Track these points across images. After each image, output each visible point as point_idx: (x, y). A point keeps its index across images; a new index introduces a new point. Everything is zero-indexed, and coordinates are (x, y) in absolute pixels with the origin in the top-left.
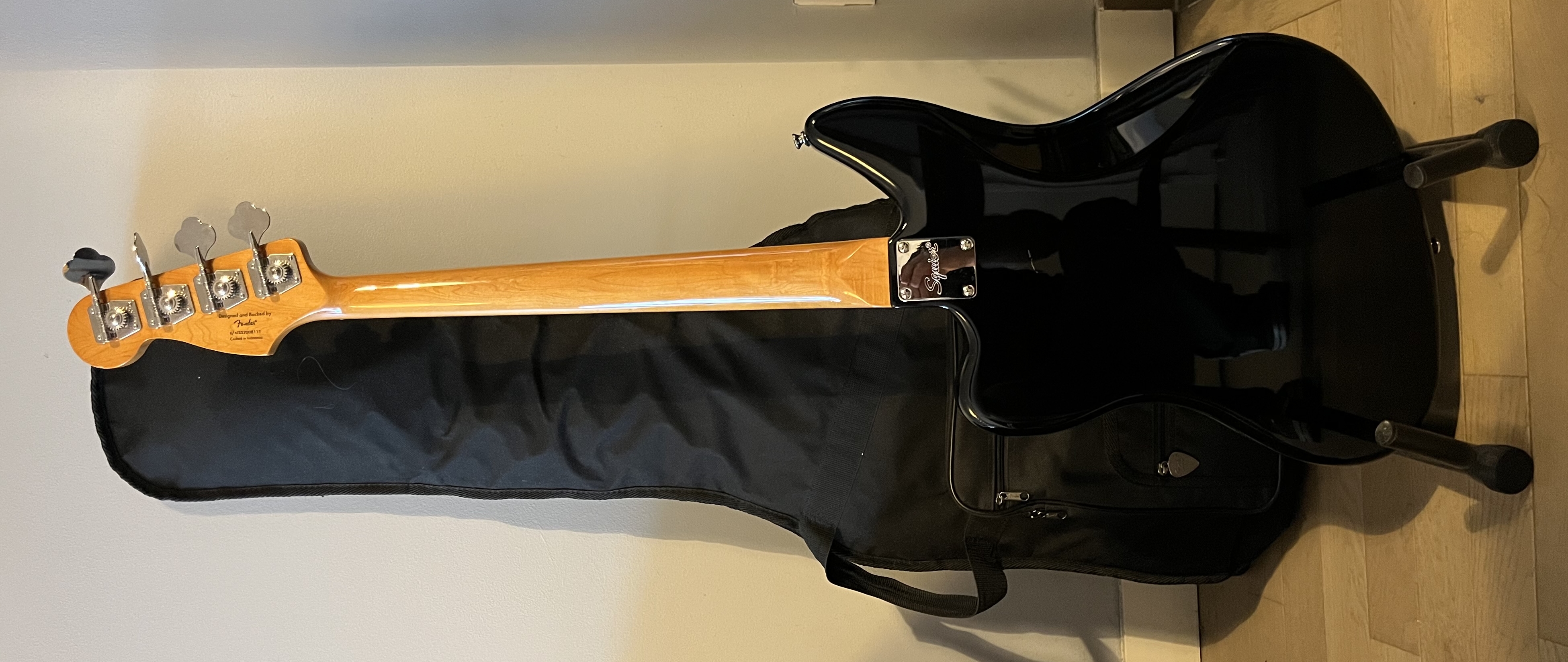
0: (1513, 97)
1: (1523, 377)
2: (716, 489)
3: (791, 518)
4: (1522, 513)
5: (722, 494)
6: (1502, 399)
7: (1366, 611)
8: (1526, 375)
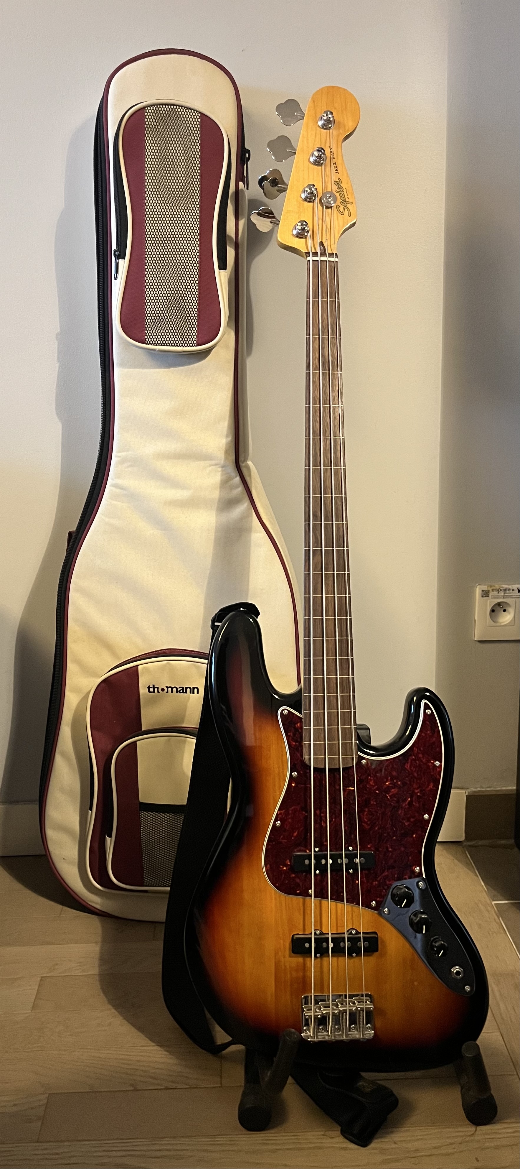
7: (60, 974)
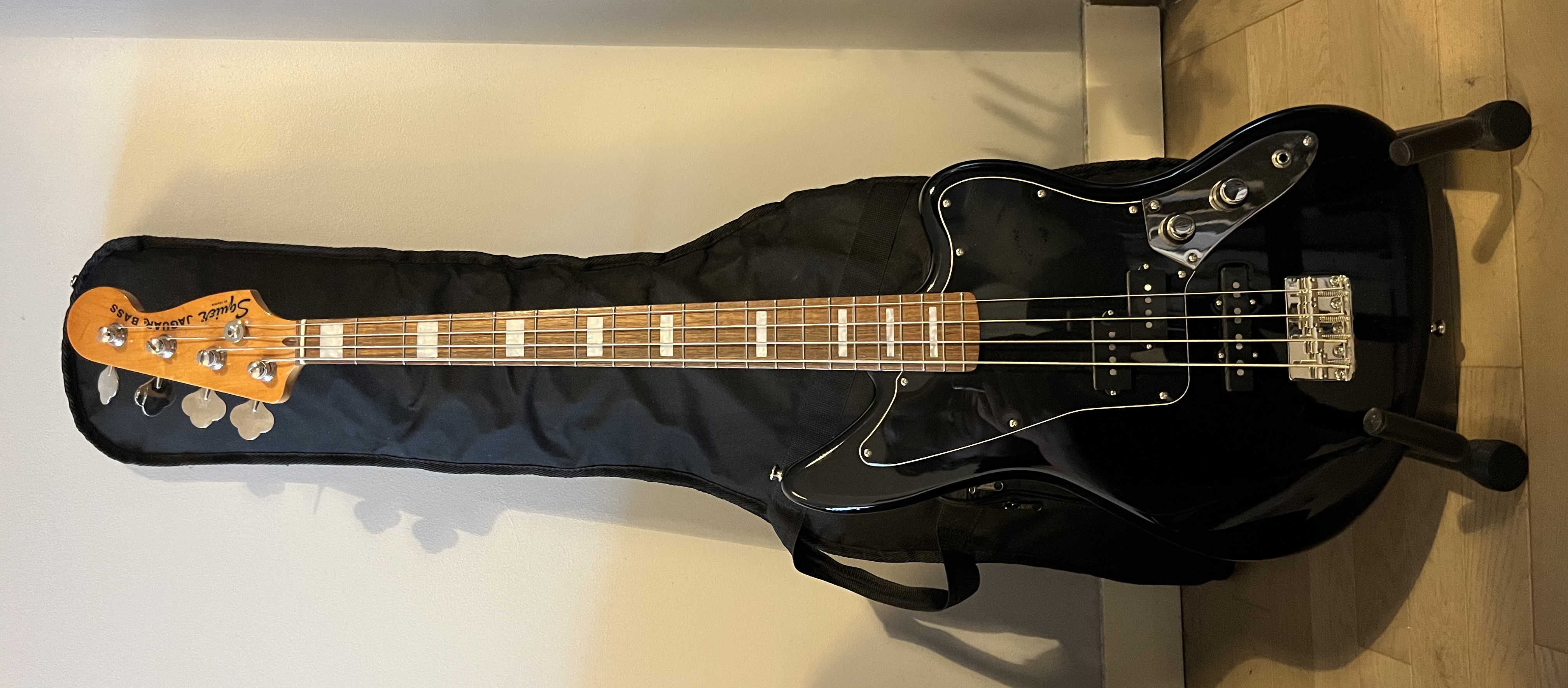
0: (1505, 78)
1: (1518, 368)
2: (685, 471)
3: (759, 502)
4: (1517, 512)
5: (690, 475)
6: (1495, 392)
8: (1519, 364)
